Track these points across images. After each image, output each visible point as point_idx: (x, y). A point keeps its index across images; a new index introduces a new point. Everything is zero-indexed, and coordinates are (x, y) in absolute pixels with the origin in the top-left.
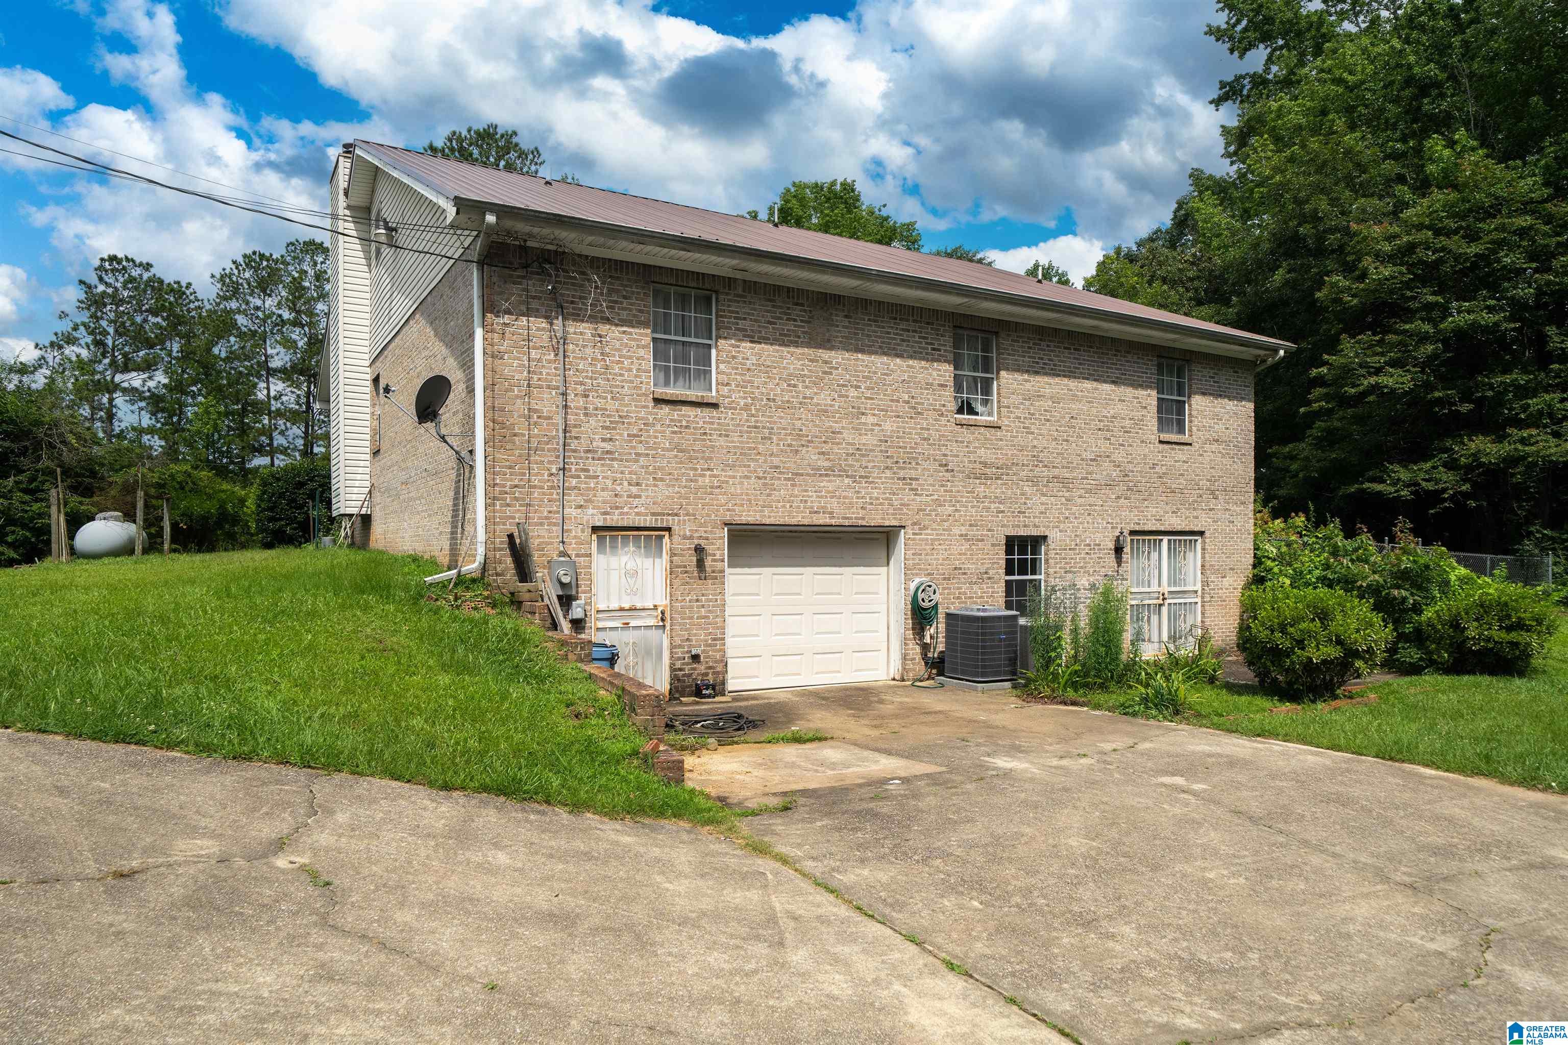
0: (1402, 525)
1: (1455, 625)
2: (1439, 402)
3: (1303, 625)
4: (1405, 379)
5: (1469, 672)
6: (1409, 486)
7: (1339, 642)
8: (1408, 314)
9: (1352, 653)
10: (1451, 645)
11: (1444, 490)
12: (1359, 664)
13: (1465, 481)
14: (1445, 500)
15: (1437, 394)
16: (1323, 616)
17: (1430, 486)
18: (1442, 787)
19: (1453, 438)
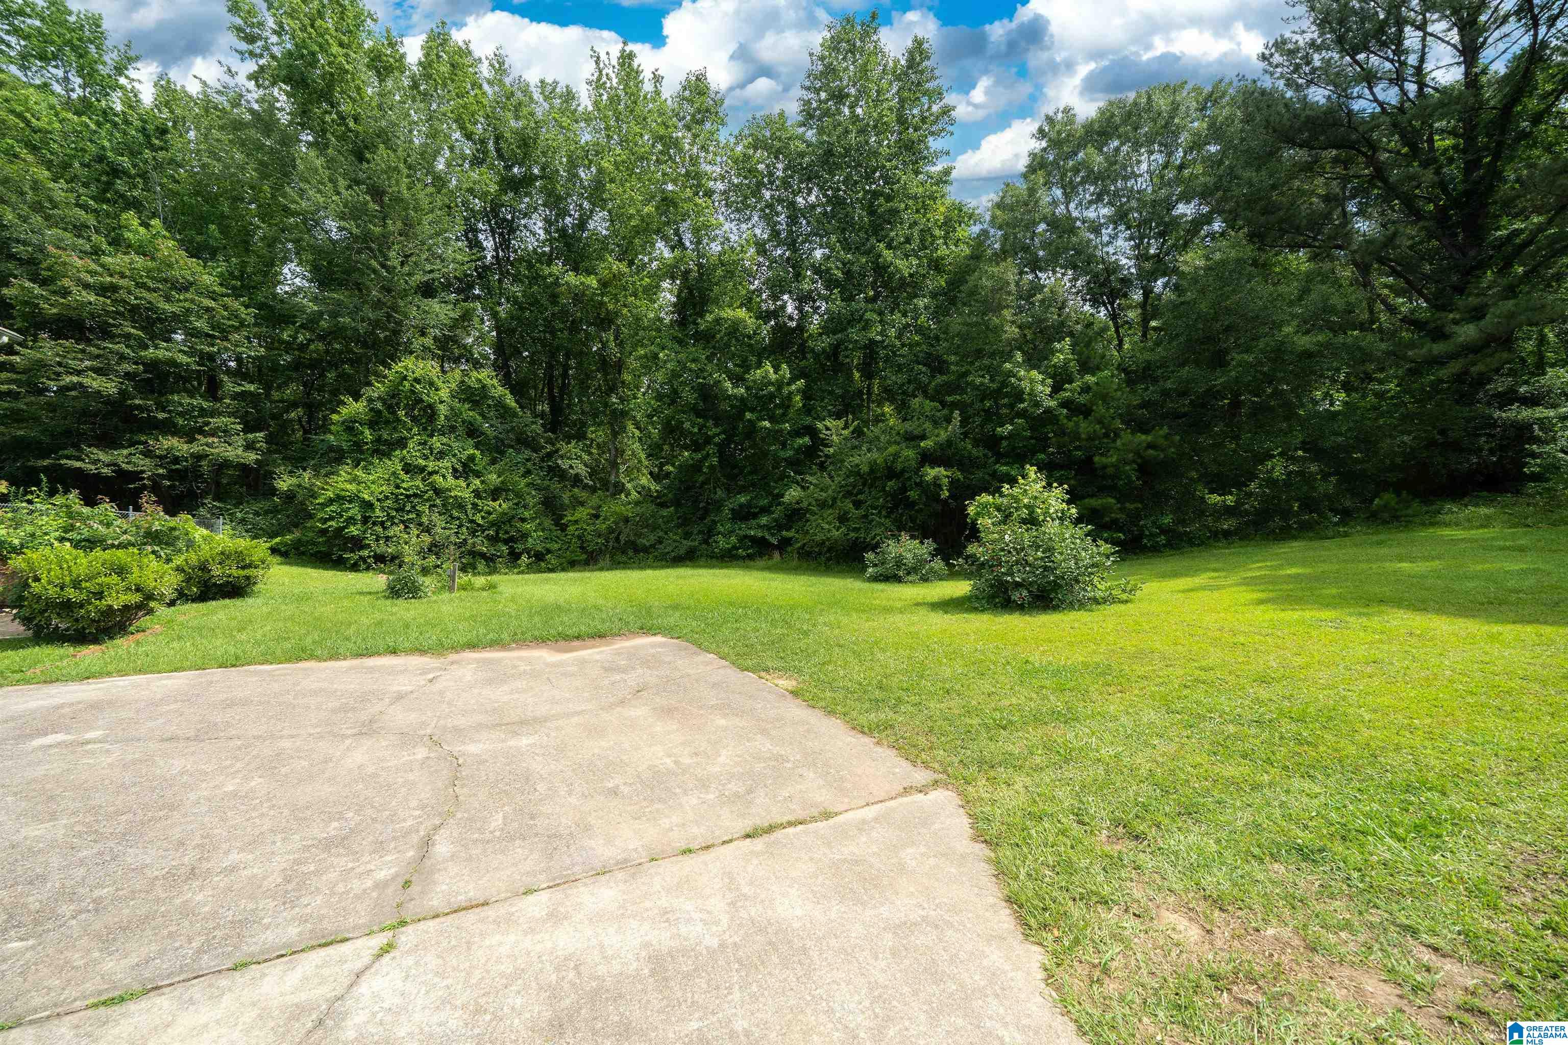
0: (145, 499)
1: (203, 567)
2: (139, 407)
3: (99, 580)
4: (108, 385)
5: (214, 599)
6: (108, 465)
7: (138, 590)
8: (111, 337)
9: (150, 597)
10: (199, 582)
11: (143, 472)
12: (152, 604)
13: (161, 466)
14: (143, 479)
15: (137, 402)
16: (121, 571)
17: (130, 468)
18: (285, 675)
19: (147, 434)
